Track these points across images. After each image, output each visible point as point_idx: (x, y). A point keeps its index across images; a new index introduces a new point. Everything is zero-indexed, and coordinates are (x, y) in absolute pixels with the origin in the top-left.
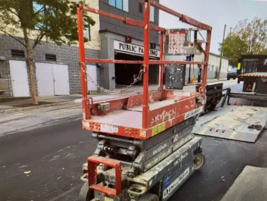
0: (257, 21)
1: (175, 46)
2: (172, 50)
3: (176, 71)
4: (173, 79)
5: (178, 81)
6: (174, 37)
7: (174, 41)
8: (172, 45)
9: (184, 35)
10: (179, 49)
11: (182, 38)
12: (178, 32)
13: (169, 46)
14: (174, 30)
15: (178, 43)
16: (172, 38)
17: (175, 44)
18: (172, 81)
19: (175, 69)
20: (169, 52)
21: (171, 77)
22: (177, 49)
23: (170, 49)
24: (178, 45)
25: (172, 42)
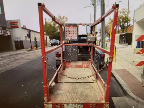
0: (59, 17)
1: (70, 34)
2: (68, 37)
3: (72, 50)
4: (71, 55)
5: (74, 56)
6: (69, 29)
7: (69, 31)
8: (68, 34)
9: (76, 28)
10: (73, 36)
11: (75, 29)
12: (72, 26)
13: (66, 34)
14: (69, 24)
15: (72, 32)
16: (68, 30)
17: (70, 33)
18: (70, 57)
19: (72, 49)
20: (66, 39)
21: (69, 54)
22: (71, 36)
23: (67, 36)
24: (72, 34)
25: (68, 32)
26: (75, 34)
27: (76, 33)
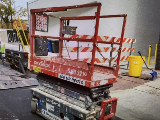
1: (40, 24)
3: (43, 43)
4: (42, 48)
5: (45, 50)
6: (39, 18)
7: (40, 21)
8: (38, 24)
9: (47, 18)
10: (44, 27)
11: (45, 20)
12: (43, 16)
13: (36, 24)
14: (39, 13)
15: (42, 23)
16: (38, 19)
17: (40, 23)
18: (41, 50)
19: (43, 41)
20: (36, 29)
21: (40, 47)
22: (42, 27)
23: (37, 26)
24: (43, 25)
25: (38, 21)
26: (45, 25)
27: (46, 23)
